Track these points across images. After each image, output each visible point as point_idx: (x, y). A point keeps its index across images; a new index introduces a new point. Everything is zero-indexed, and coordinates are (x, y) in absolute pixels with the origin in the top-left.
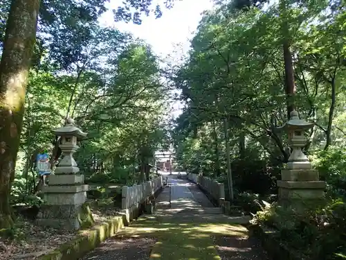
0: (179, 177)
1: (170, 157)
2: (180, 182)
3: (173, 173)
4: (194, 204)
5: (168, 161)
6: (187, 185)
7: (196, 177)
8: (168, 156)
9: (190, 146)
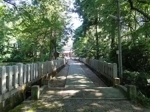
0: (75, 60)
1: (71, 50)
2: (75, 62)
3: (72, 58)
4: (86, 80)
5: (70, 53)
6: (79, 64)
7: (84, 59)
8: (70, 50)
9: (81, 41)
